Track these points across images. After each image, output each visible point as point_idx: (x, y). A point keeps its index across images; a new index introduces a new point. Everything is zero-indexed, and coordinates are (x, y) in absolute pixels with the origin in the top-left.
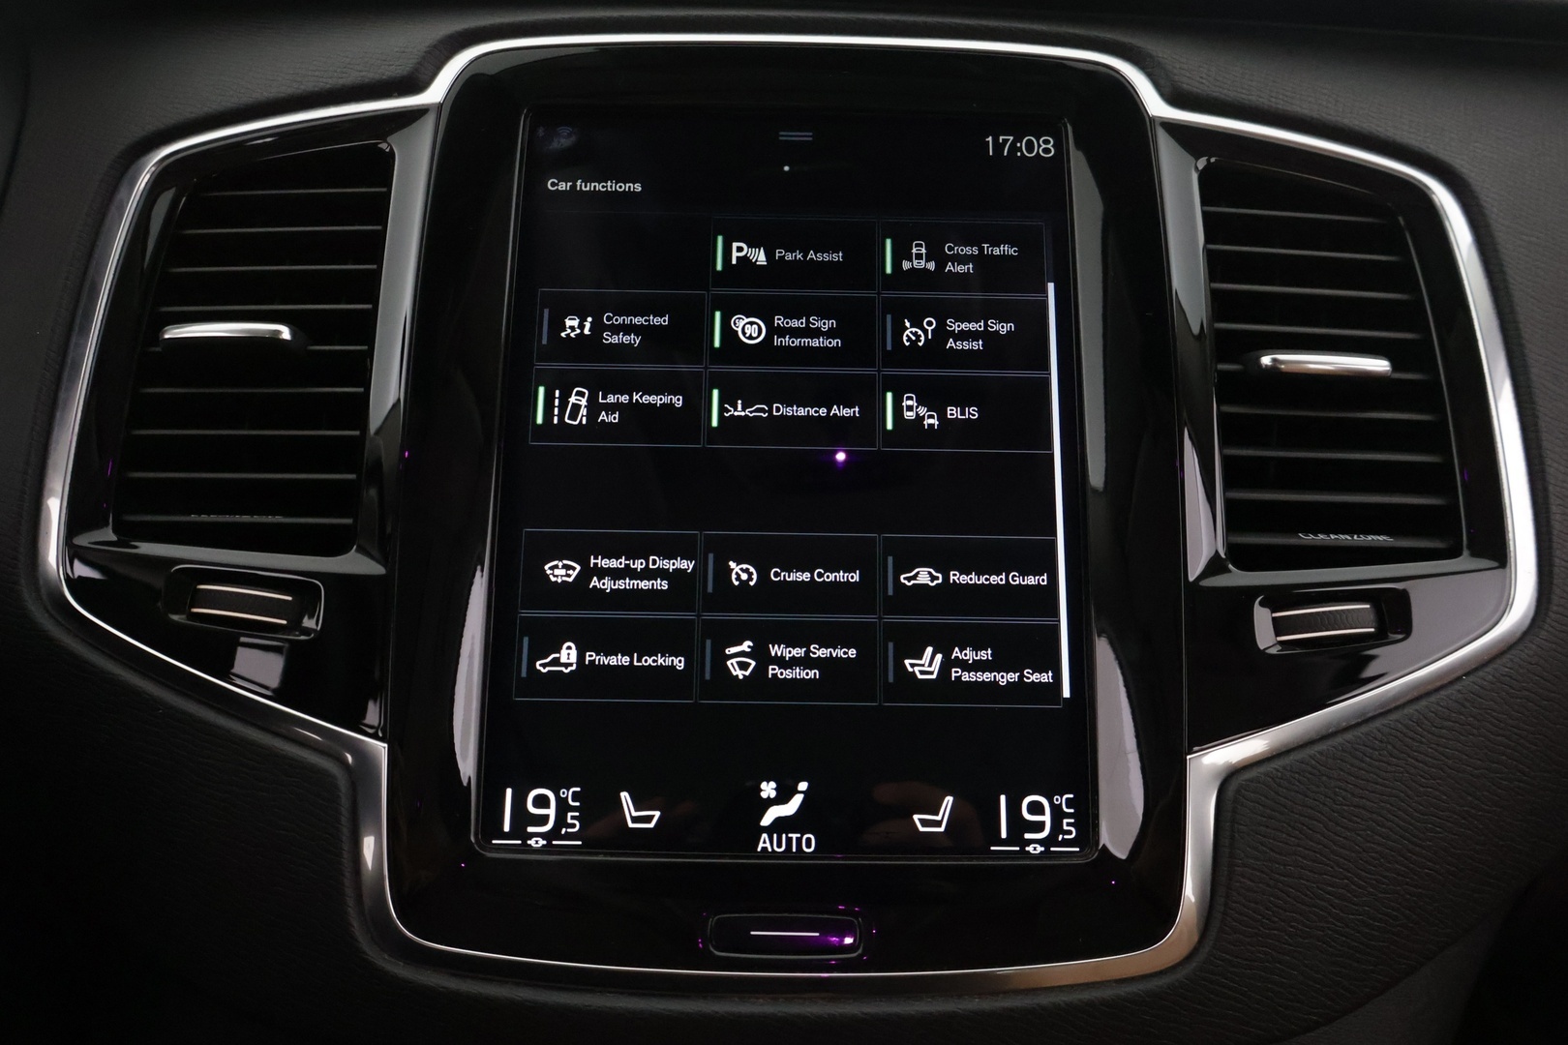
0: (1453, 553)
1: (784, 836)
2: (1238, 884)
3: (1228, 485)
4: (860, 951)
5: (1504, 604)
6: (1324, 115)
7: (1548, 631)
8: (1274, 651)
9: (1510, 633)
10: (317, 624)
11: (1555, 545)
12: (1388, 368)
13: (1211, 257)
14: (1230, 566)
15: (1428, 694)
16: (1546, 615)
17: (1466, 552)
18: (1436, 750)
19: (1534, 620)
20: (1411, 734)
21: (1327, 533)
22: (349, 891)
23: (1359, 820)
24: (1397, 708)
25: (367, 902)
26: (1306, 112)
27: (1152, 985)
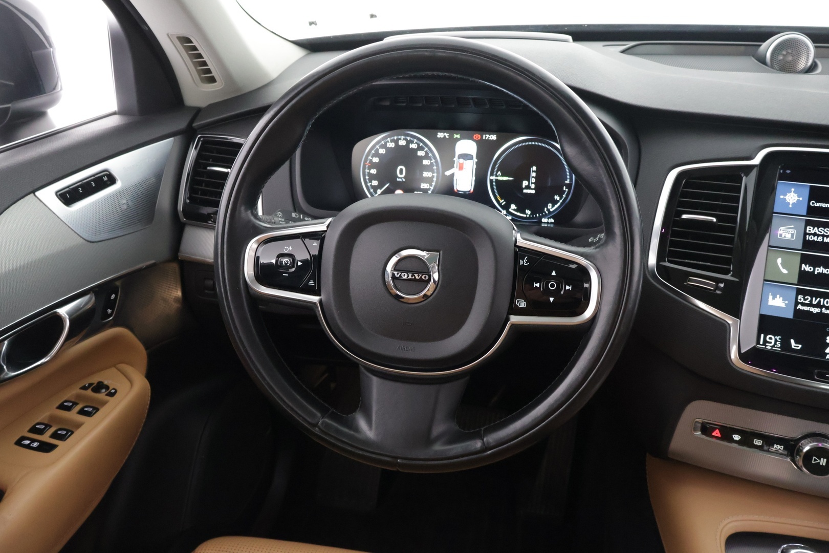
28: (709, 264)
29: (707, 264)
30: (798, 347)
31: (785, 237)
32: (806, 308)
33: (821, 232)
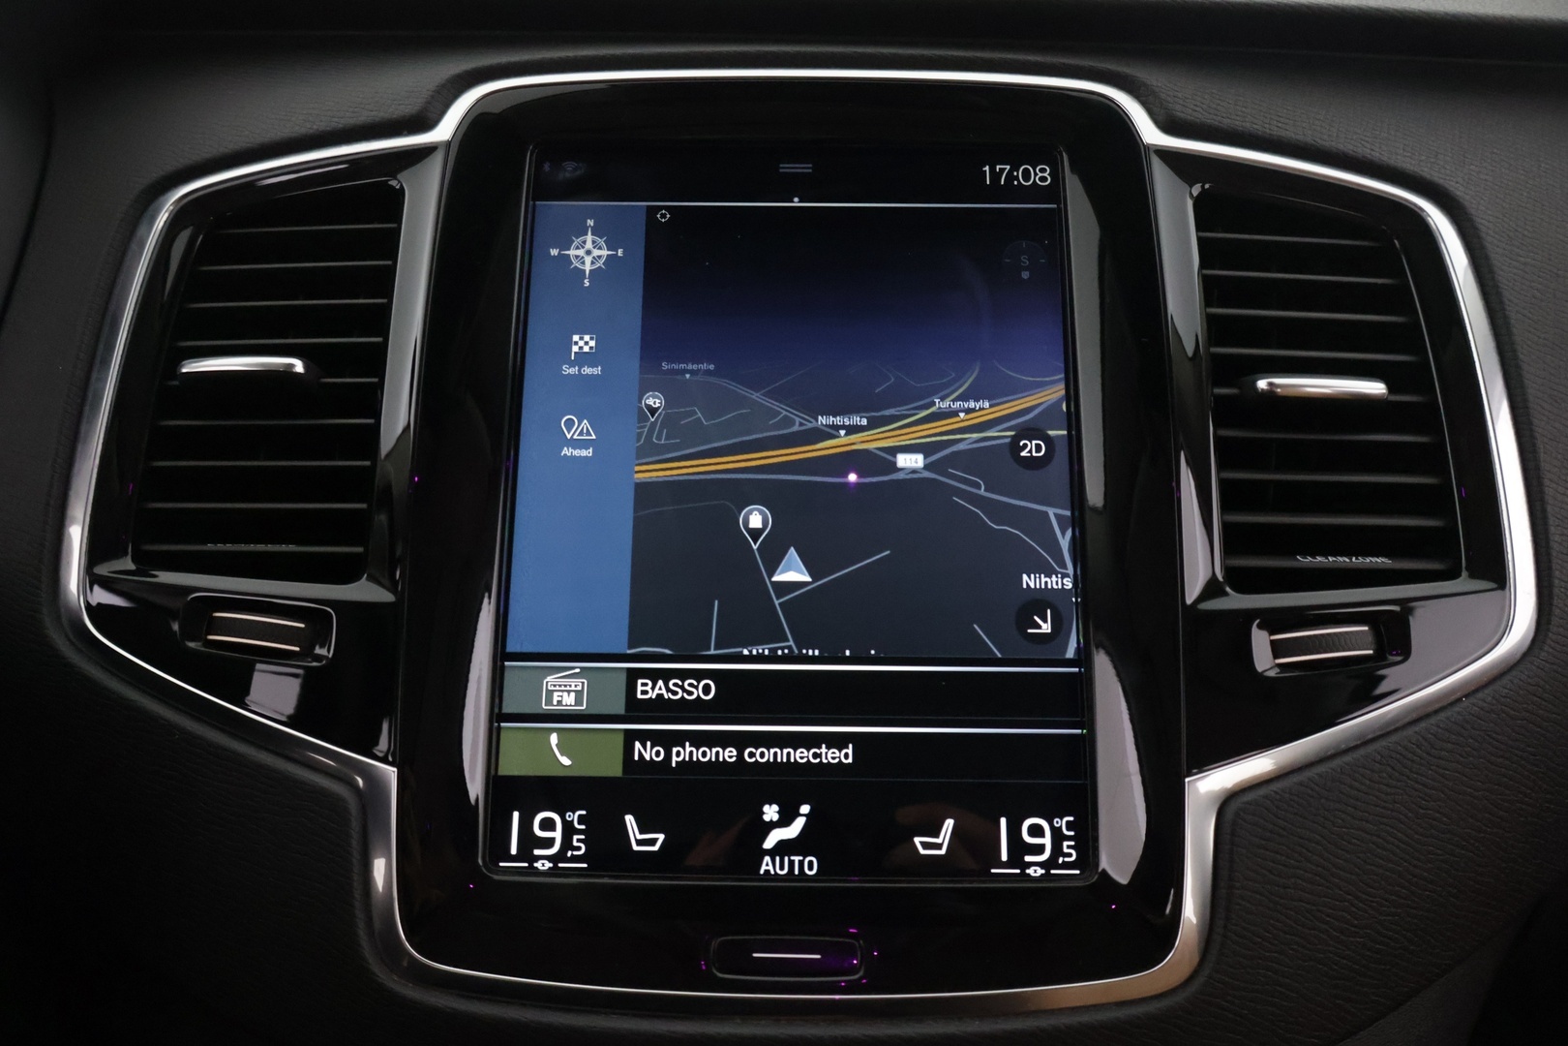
0: (1452, 574)
2: (1238, 907)
3: (1225, 508)
4: (861, 973)
5: (1507, 627)
7: (1548, 652)
8: (1272, 674)
9: (1510, 654)
10: (329, 651)
11: (1555, 567)
12: (1384, 391)
13: (1207, 283)
14: (1228, 589)
15: (1428, 716)
16: (1546, 636)
17: (1464, 573)
18: (1436, 772)
19: (1534, 641)
20: (1410, 756)
21: (1326, 555)
22: (360, 915)
23: (1358, 843)
24: (1396, 730)
25: (377, 924)
26: (1300, 137)
27: (1152, 1008)
28: (292, 548)
30: (653, 842)
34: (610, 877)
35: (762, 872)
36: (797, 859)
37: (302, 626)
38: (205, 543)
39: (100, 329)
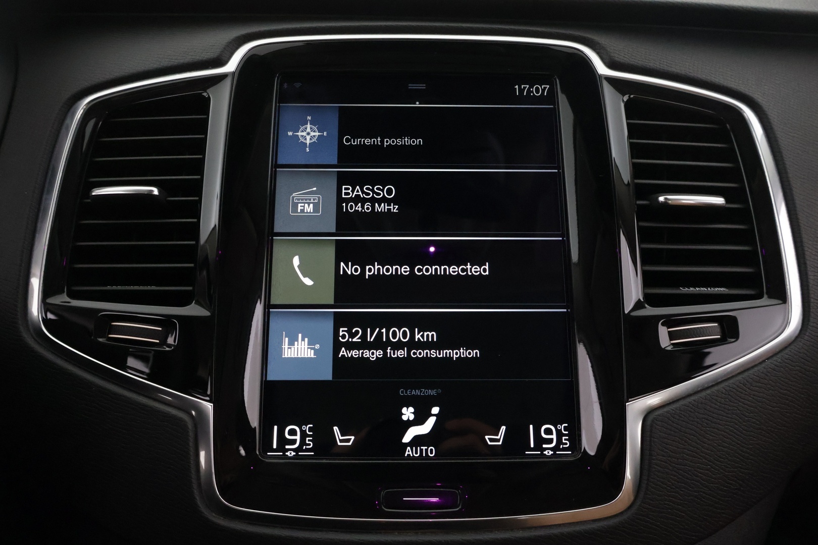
0: (759, 296)
1: (419, 448)
2: (654, 469)
3: (643, 262)
4: (460, 507)
5: (787, 323)
6: (688, 73)
7: (808, 336)
8: (669, 348)
9: (790, 336)
11: (811, 292)
12: (724, 202)
13: (632, 146)
14: (646, 305)
15: (748, 370)
16: (807, 328)
17: (765, 296)
18: (753, 398)
19: (801, 330)
20: (740, 390)
21: (695, 287)
22: (194, 481)
23: (715, 435)
24: (733, 377)
25: (204, 486)
27: (611, 522)
28: (154, 288)
29: (149, 288)
30: (348, 441)
31: (302, 211)
32: (355, 353)
33: (368, 194)
34: (327, 459)
35: (406, 455)
36: (424, 448)
37: (160, 329)
38: (106, 286)
39: (47, 173)
